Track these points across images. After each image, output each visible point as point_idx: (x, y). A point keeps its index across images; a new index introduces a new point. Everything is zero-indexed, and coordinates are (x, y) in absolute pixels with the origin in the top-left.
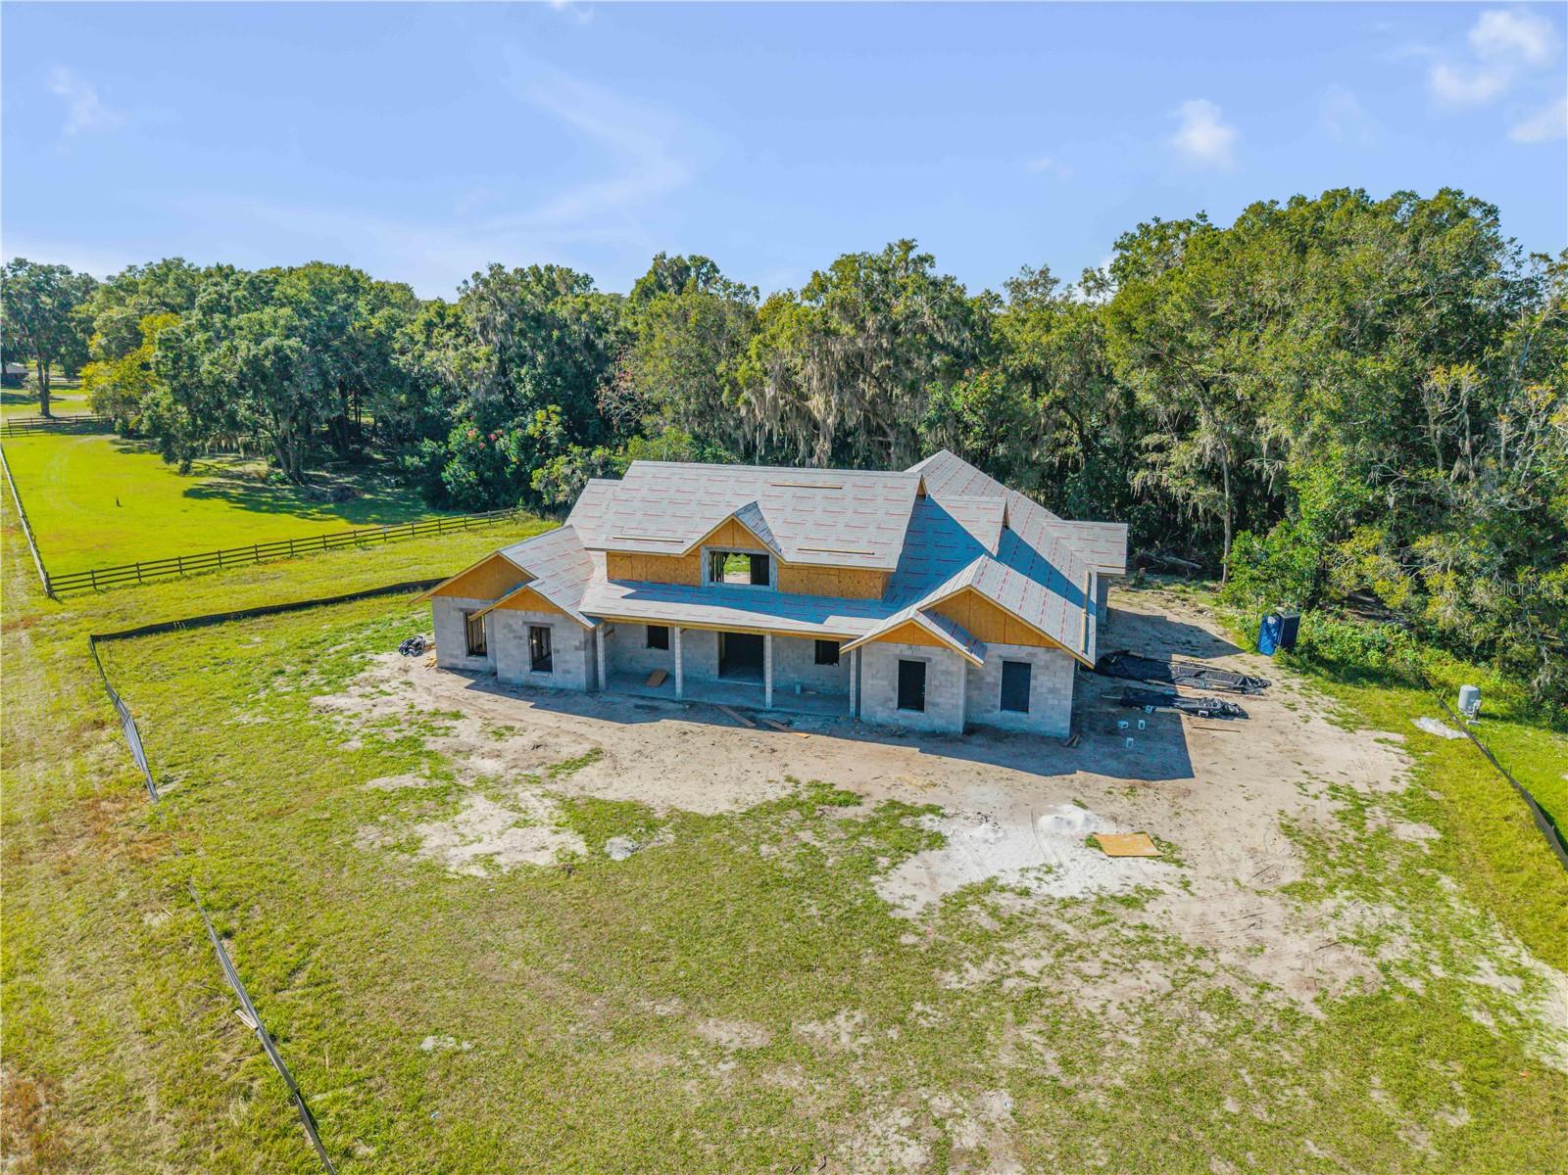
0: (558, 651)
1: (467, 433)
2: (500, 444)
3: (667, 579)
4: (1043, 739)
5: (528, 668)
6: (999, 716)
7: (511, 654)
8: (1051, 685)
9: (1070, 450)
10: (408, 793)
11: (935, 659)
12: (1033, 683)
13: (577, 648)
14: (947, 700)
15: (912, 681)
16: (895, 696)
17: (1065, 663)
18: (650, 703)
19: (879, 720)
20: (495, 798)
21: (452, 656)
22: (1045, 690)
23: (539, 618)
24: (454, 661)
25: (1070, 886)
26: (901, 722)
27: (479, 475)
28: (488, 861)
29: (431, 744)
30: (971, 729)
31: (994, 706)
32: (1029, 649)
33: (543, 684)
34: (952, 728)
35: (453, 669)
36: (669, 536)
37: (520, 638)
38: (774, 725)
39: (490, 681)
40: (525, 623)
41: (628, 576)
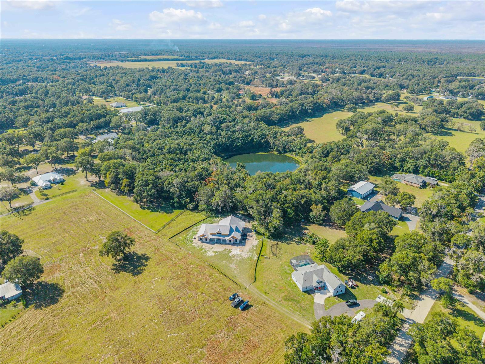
0: (208, 240)
1: (176, 200)
2: (182, 201)
4: (238, 244)
6: (235, 243)
7: (204, 240)
12: (237, 241)
14: (232, 242)
15: (230, 241)
18: (214, 243)
23: (206, 238)
25: (238, 254)
26: (229, 244)
27: (179, 205)
33: (206, 242)
36: (214, 232)
38: (222, 244)
39: (203, 242)
41: (211, 234)
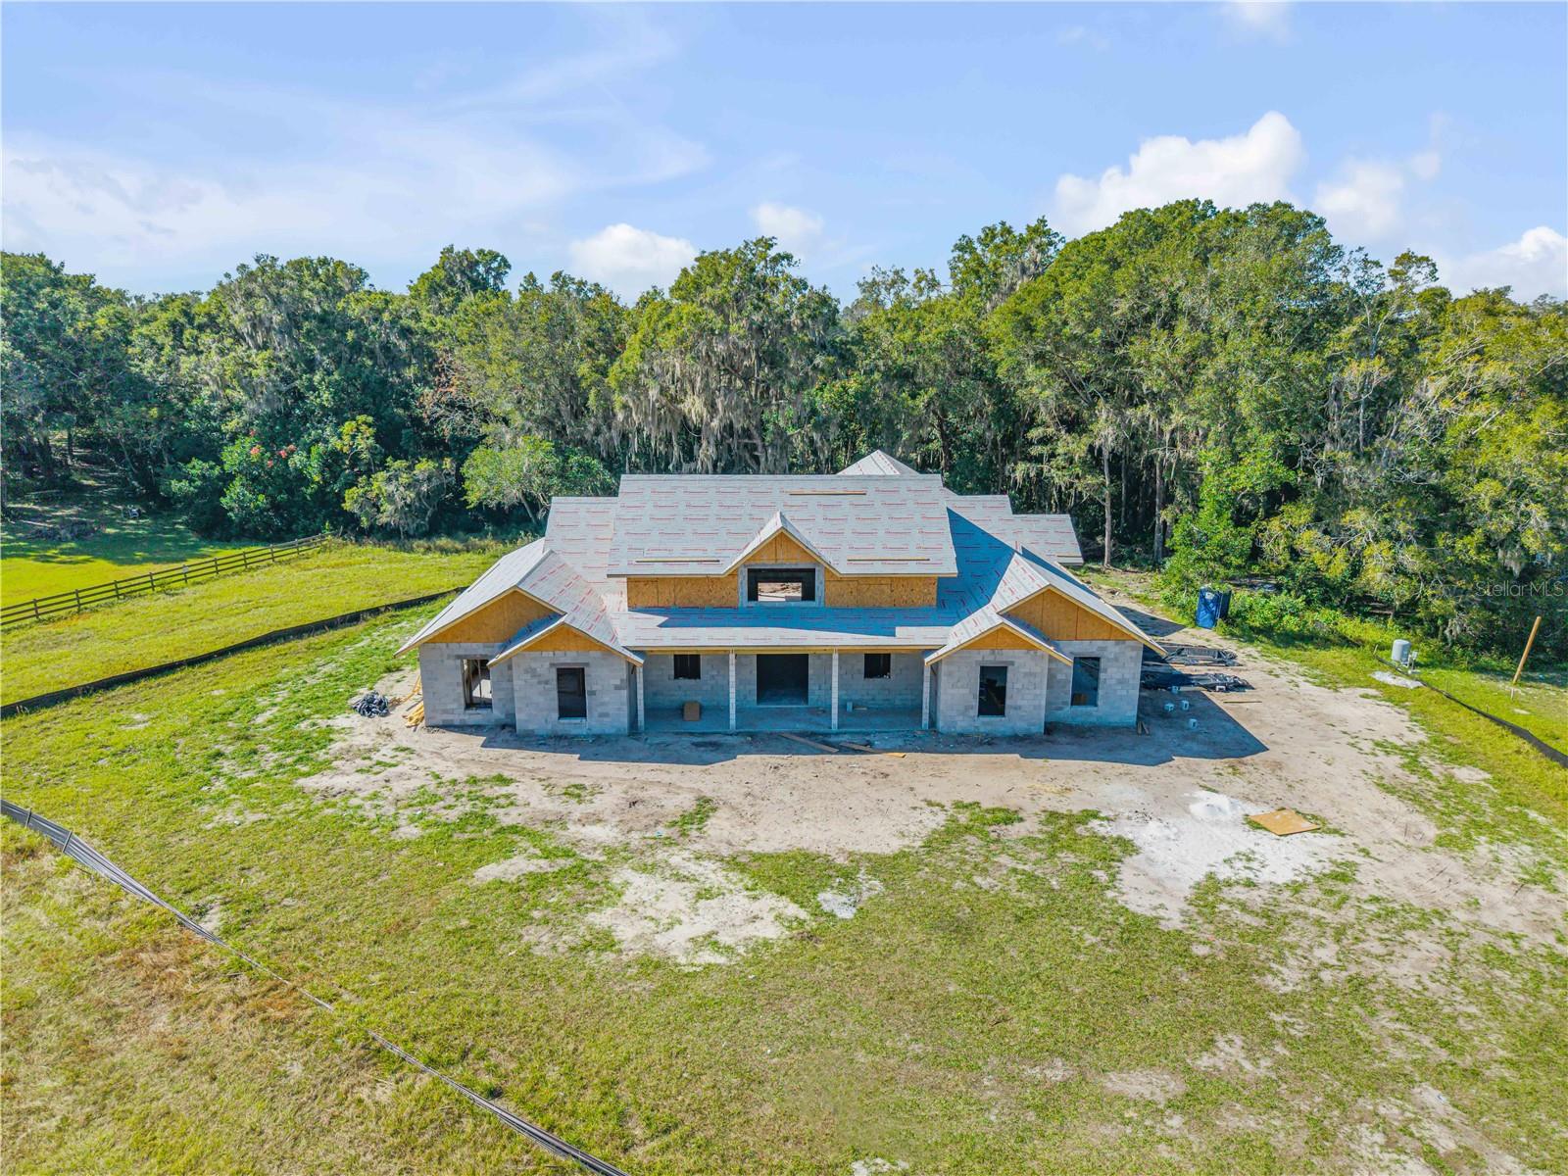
0: (593, 693)
1: (247, 450)
3: (700, 602)
4: (1116, 730)
5: (556, 715)
6: (1069, 713)
8: (1119, 676)
9: (933, 446)
10: (539, 881)
11: (1017, 662)
12: (1102, 676)
13: (617, 688)
14: (1028, 702)
16: (976, 703)
17: (1134, 654)
18: (707, 739)
19: (959, 730)
20: (644, 869)
21: (445, 711)
22: (1114, 682)
23: (570, 658)
24: (449, 717)
26: (982, 730)
27: (272, 498)
28: (710, 941)
29: (508, 818)
30: (1051, 728)
31: (1065, 703)
32: (1100, 643)
33: (574, 732)
34: (1034, 730)
35: (448, 727)
36: (699, 555)
37: (547, 683)
38: (856, 747)
40: (552, 665)
41: (653, 602)
